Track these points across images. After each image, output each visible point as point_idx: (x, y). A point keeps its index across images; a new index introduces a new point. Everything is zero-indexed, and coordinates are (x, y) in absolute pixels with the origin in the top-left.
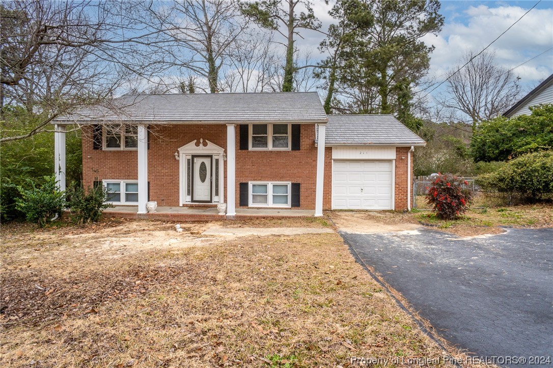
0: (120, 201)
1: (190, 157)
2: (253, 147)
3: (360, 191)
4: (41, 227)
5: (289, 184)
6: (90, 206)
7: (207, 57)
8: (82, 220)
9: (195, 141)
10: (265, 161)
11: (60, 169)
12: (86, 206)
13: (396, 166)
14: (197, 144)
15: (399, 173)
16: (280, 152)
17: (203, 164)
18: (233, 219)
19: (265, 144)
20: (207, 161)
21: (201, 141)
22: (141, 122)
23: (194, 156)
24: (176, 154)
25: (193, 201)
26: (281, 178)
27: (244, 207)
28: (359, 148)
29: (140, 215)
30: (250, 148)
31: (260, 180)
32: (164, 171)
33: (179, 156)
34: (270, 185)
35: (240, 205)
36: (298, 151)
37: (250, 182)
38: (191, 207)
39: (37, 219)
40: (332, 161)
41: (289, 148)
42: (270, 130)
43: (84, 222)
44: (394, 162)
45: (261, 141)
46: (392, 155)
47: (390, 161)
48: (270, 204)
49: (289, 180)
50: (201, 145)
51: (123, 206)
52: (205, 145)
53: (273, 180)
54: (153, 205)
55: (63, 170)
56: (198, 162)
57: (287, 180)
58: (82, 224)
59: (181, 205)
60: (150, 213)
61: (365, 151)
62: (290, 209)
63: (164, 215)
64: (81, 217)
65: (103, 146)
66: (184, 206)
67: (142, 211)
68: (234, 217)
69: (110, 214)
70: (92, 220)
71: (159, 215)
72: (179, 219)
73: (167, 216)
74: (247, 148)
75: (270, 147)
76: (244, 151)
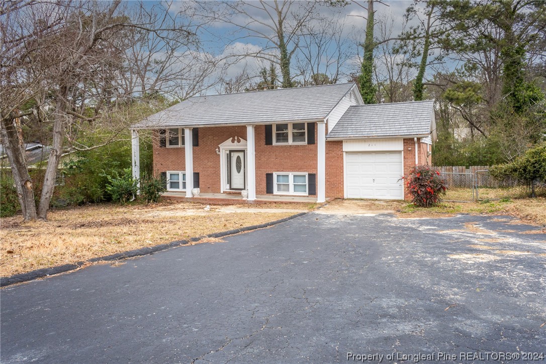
0: (179, 188)
1: (228, 152)
2: (277, 142)
3: (372, 181)
4: (122, 205)
5: (306, 174)
6: (151, 191)
7: (279, 43)
8: (147, 201)
9: (231, 138)
10: (286, 154)
11: (135, 163)
12: (149, 190)
13: (404, 157)
14: (233, 141)
15: (407, 163)
16: (298, 146)
17: (238, 158)
18: (252, 203)
19: (286, 140)
20: (241, 155)
21: (236, 138)
22: (187, 126)
23: (231, 151)
24: (217, 149)
25: (231, 189)
26: (300, 169)
27: (270, 195)
28: (368, 141)
29: (187, 198)
30: (274, 143)
31: (283, 171)
32: (210, 164)
33: (219, 151)
34: (291, 175)
35: (267, 193)
36: (313, 145)
37: (274, 173)
38: (230, 193)
39: (119, 199)
40: (344, 153)
41: (306, 143)
42: (290, 127)
43: (148, 202)
44: (403, 152)
45: (282, 137)
46: (400, 146)
47: (400, 152)
48: (291, 192)
49: (306, 171)
50: (236, 142)
51: (181, 192)
52: (239, 141)
53: (293, 171)
54: (197, 191)
55: (138, 164)
56: (235, 156)
57: (304, 171)
58: (147, 203)
59: (222, 192)
60: (195, 197)
61: (374, 143)
62: (308, 197)
63: (203, 199)
64: (146, 198)
65: (167, 144)
66: (224, 192)
67: (189, 195)
68: (253, 201)
69: (168, 197)
70: (154, 201)
71: (200, 199)
72: (214, 202)
73: (205, 199)
74: (271, 144)
75: (290, 142)
76: (269, 146)
